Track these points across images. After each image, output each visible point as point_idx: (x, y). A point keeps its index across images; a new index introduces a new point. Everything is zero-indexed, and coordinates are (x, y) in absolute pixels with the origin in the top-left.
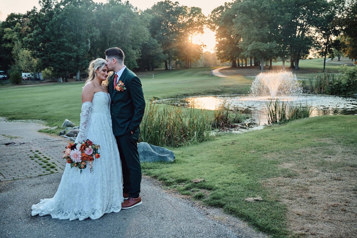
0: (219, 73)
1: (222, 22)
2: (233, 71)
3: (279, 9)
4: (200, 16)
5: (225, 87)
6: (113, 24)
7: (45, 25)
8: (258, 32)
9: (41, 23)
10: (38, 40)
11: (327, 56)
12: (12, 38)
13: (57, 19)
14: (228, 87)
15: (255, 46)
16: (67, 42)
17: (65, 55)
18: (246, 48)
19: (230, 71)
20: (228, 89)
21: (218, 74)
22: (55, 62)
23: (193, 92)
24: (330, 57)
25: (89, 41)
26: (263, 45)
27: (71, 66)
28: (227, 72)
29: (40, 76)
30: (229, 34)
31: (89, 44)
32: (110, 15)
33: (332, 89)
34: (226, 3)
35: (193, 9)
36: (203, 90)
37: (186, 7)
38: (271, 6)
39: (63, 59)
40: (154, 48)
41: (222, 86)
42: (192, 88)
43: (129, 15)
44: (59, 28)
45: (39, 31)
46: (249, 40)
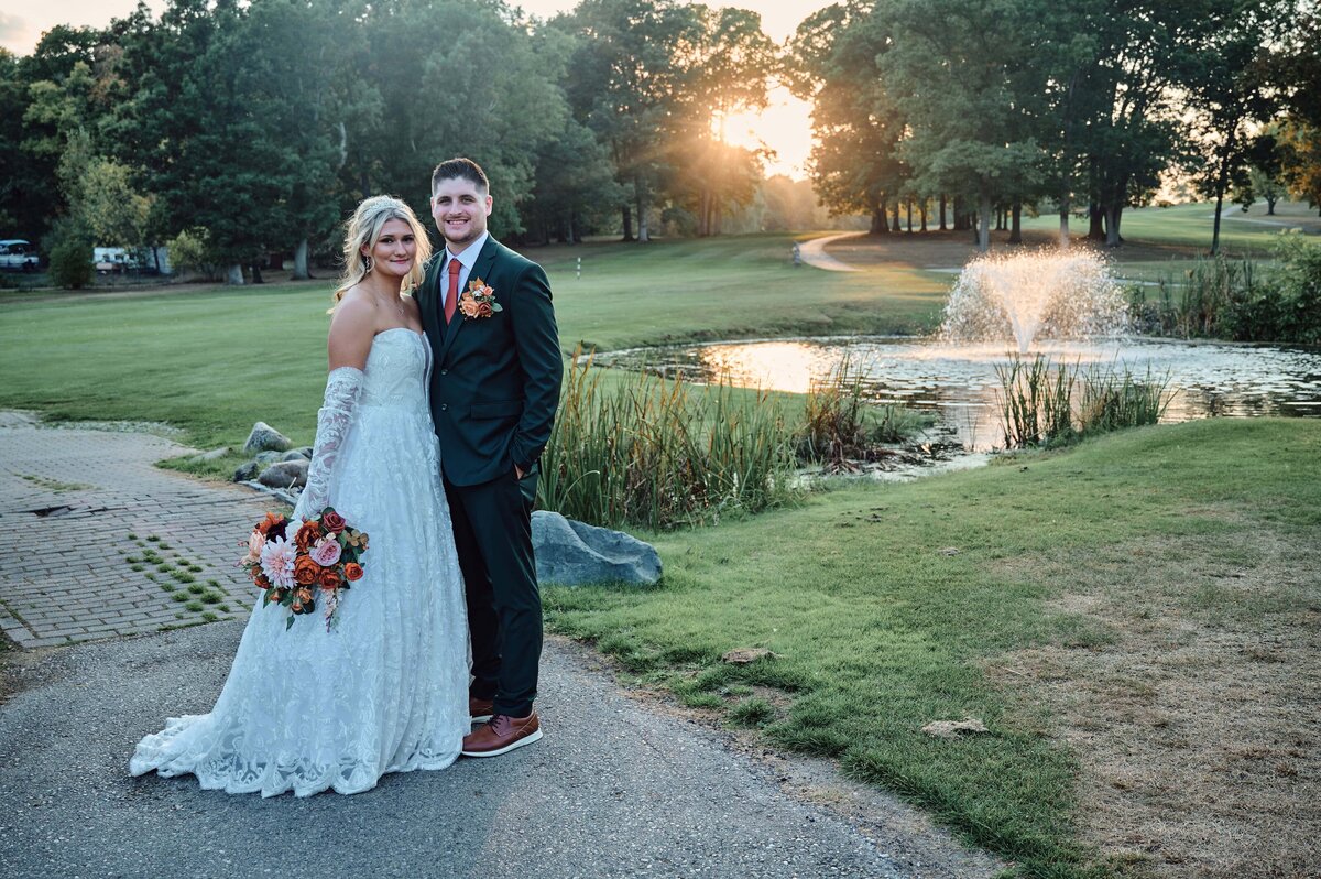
0: (825, 255)
1: (835, 67)
2: (876, 248)
3: (1052, 18)
4: (754, 43)
5: (846, 307)
6: (433, 71)
7: (179, 72)
8: (969, 105)
9: (167, 62)
10: (153, 127)
11: (1227, 197)
12: (58, 119)
13: (223, 51)
15: (960, 157)
16: (261, 136)
17: (252, 184)
18: (924, 161)
19: (865, 247)
20: (855, 315)
22: (217, 208)
23: (725, 327)
24: (1237, 201)
25: (343, 131)
26: (989, 153)
27: (275, 225)
28: (852, 252)
29: (160, 261)
30: (860, 109)
31: (343, 144)
32: (422, 37)
33: (1245, 320)
35: (730, 16)
36: (763, 319)
37: (704, 7)
38: (1019, 8)
39: (245, 196)
40: (582, 159)
41: (834, 305)
42: (722, 312)
43: (491, 35)
44: (230, 84)
45: (159, 94)
46: (938, 134)
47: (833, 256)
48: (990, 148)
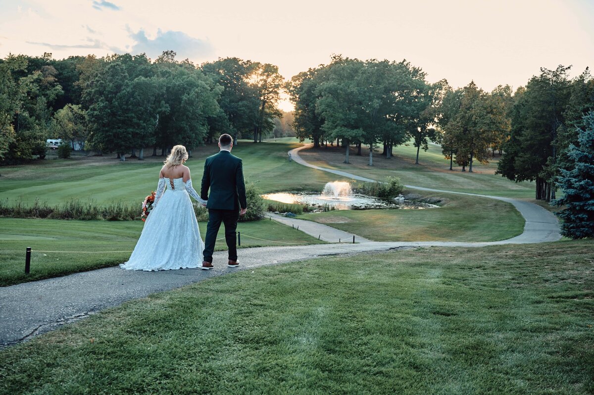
0: (298, 157)
1: (304, 94)
2: (315, 154)
3: (368, 94)
4: (277, 77)
5: (306, 185)
6: (186, 100)
7: (112, 98)
8: (343, 117)
9: (108, 95)
10: (104, 114)
11: (421, 147)
13: (126, 93)
14: (308, 186)
15: (340, 132)
16: (135, 118)
17: (132, 132)
18: (330, 132)
19: (311, 154)
20: (308, 187)
21: (296, 158)
22: (121, 138)
24: (423, 148)
25: (158, 117)
26: (348, 132)
27: (137, 144)
28: (307, 155)
29: (74, 146)
30: (312, 108)
31: (157, 120)
32: (181, 88)
34: (310, 69)
35: (268, 66)
37: (259, 63)
38: (358, 91)
39: (130, 136)
40: (220, 120)
41: (303, 184)
42: (280, 185)
43: (202, 89)
44: (127, 102)
45: (106, 104)
46: (334, 124)
47: (301, 157)
48: (349, 130)
